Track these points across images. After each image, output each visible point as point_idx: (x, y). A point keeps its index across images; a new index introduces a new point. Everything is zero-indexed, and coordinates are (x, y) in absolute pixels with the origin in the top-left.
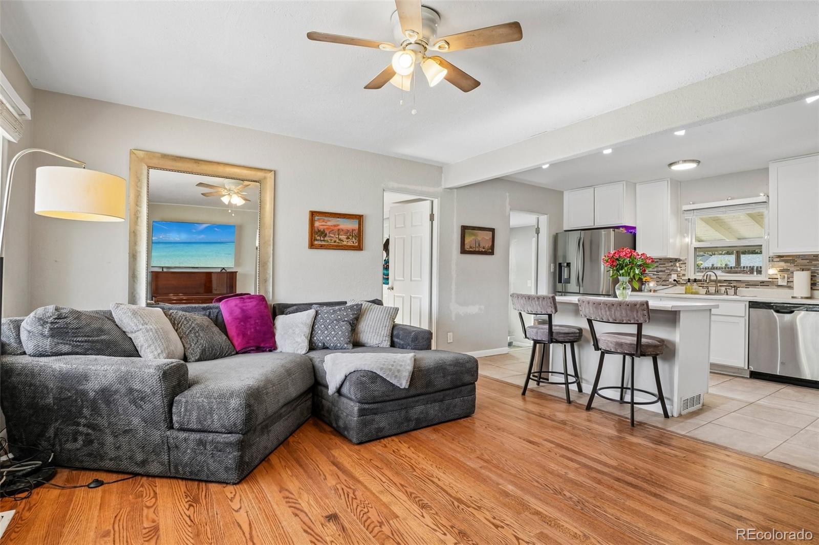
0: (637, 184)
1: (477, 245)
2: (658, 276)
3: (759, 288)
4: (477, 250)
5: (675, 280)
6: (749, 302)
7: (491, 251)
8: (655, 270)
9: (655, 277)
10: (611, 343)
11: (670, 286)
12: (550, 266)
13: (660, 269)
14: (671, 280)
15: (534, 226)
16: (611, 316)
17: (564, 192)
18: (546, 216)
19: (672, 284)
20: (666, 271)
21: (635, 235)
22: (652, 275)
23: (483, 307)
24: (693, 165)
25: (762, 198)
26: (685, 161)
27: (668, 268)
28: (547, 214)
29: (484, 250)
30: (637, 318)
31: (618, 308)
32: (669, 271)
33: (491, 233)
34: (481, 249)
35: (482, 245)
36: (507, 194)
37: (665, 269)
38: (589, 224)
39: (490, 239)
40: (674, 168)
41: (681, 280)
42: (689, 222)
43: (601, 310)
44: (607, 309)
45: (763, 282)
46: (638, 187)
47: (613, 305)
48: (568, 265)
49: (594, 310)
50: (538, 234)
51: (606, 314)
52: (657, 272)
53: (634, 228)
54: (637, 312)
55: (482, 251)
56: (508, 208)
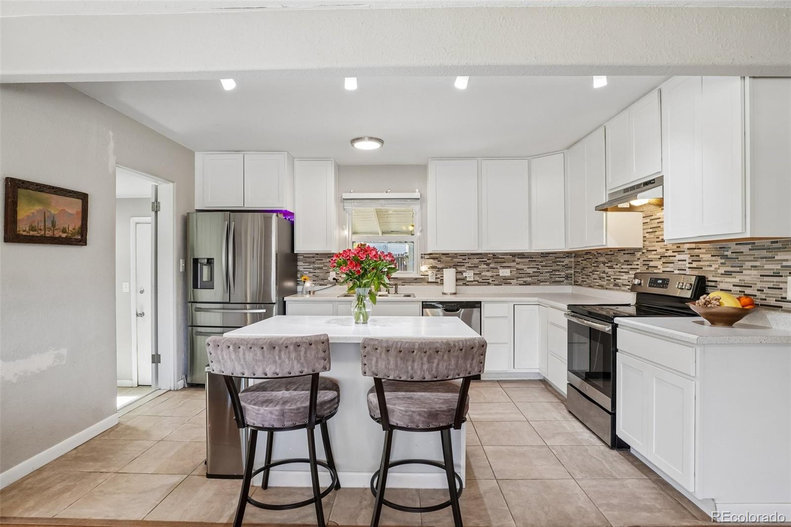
0: (295, 159)
1: (49, 224)
2: (315, 274)
3: (413, 285)
4: (49, 234)
5: (334, 279)
6: (423, 302)
7: (80, 237)
8: (311, 267)
9: (311, 275)
10: (420, 415)
11: (329, 285)
12: (179, 263)
13: (316, 266)
14: (330, 279)
15: (149, 198)
16: (430, 373)
17: (196, 153)
18: (171, 184)
19: (331, 283)
20: (324, 268)
21: (292, 224)
22: (307, 272)
23: (64, 351)
24: (375, 145)
25: (417, 195)
26: (371, 139)
27: (325, 264)
28: (173, 182)
29: (64, 235)
30: (469, 369)
31: (446, 357)
32: (327, 268)
33: (79, 202)
34: (58, 234)
35: (60, 224)
36: (111, 133)
37: (323, 265)
38: (236, 204)
39: (77, 213)
40: (359, 145)
41: (340, 278)
42: (346, 212)
43: (413, 361)
44: (425, 359)
45: (416, 279)
46: (297, 163)
47: (437, 352)
48: (210, 262)
49: (399, 362)
50: (156, 212)
51: (421, 369)
52: (315, 269)
53: (292, 214)
54: (473, 359)
55: (60, 237)
56: (112, 160)
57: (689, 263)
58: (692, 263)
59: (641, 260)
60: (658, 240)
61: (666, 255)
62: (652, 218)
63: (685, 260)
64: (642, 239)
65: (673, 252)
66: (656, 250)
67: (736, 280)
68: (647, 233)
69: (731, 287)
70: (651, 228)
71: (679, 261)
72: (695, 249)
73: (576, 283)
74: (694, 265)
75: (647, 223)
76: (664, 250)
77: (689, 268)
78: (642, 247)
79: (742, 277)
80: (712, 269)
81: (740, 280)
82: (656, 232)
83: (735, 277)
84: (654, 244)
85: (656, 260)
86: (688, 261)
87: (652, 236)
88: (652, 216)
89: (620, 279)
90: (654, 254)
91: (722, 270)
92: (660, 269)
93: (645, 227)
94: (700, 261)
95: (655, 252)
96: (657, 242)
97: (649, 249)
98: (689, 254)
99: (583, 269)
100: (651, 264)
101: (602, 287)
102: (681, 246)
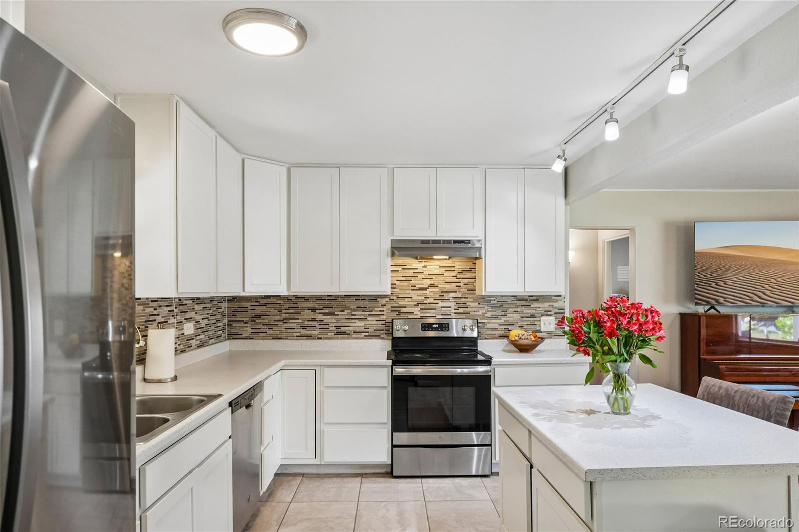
57: (455, 309)
58: (458, 310)
59: (388, 306)
60: (413, 288)
61: (425, 302)
62: (406, 267)
63: (451, 307)
64: (389, 286)
65: (435, 300)
66: (412, 298)
67: (502, 321)
68: (397, 281)
69: (497, 326)
70: (403, 277)
71: (442, 307)
72: (462, 298)
73: (232, 336)
74: (461, 311)
75: (399, 271)
76: (423, 298)
77: (455, 313)
78: (390, 294)
79: (506, 319)
80: (480, 313)
81: (505, 321)
82: (412, 281)
83: (501, 319)
84: (408, 292)
85: (411, 306)
86: (453, 307)
87: (406, 284)
88: (406, 265)
89: (349, 326)
90: (408, 302)
91: (489, 315)
92: (417, 315)
93: (394, 275)
94: (467, 308)
95: (410, 300)
96: (412, 290)
97: (401, 296)
98: (455, 302)
99: (258, 316)
100: (404, 310)
101: (309, 337)
102: (445, 295)
